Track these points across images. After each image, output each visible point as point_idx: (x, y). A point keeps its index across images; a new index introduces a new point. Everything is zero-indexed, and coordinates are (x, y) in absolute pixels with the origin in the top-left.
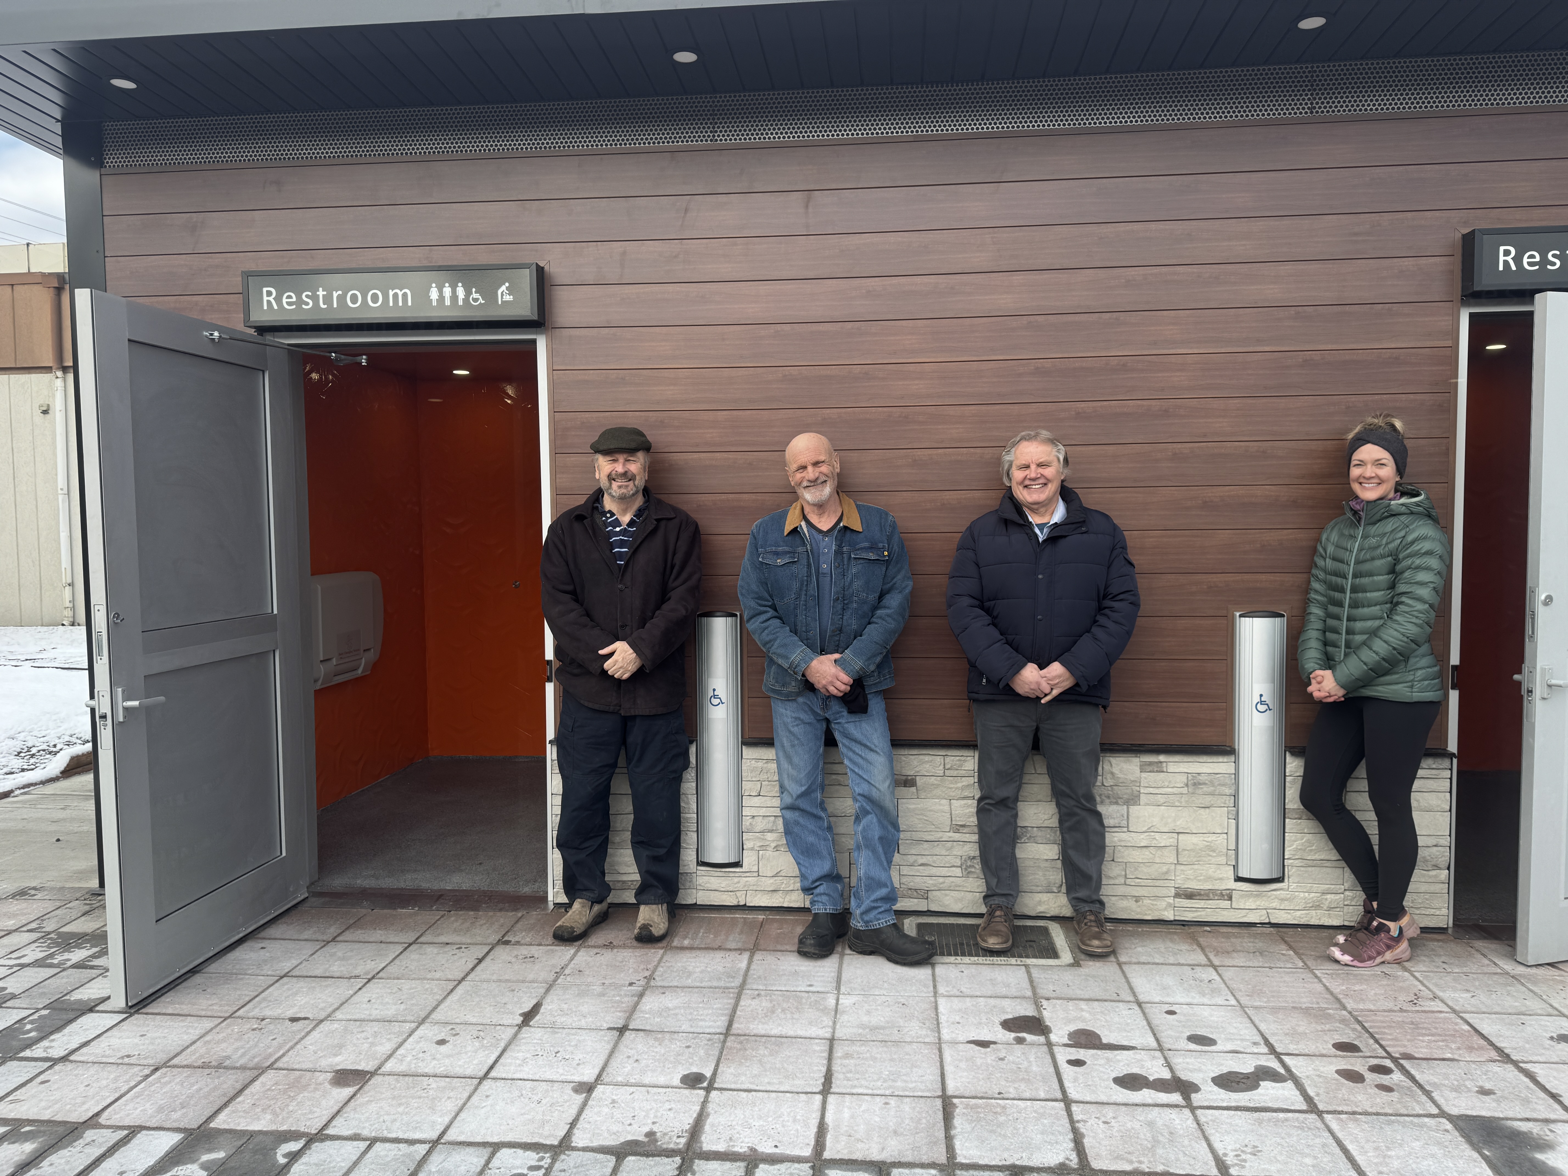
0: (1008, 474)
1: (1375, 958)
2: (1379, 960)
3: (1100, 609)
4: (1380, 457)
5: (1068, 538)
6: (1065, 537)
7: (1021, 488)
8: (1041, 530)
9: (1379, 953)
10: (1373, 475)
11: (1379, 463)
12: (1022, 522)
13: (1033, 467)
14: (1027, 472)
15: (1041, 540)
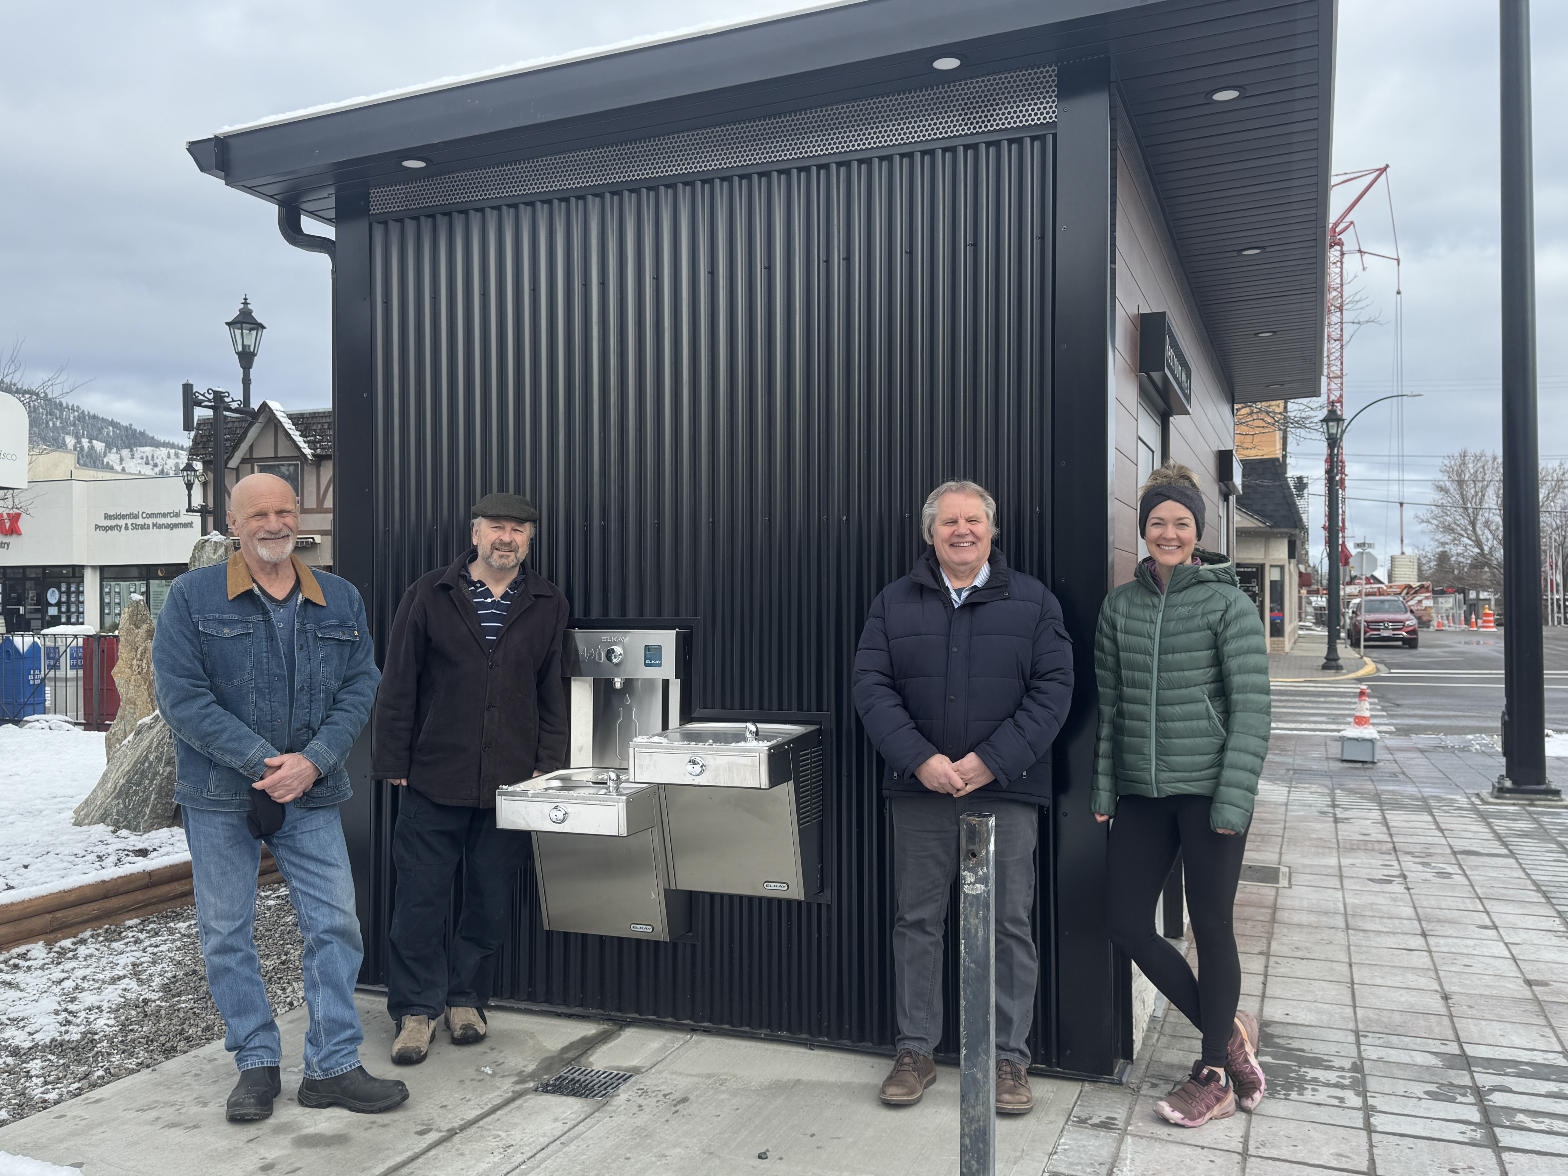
0: (930, 531)
1: (1205, 1114)
2: (1208, 1116)
3: (1028, 689)
4: (1182, 516)
5: (987, 605)
6: (985, 603)
7: (946, 546)
8: (959, 596)
9: (1209, 1108)
10: (1175, 536)
11: (1180, 524)
12: (938, 588)
13: (962, 522)
14: (954, 528)
15: (956, 606)
